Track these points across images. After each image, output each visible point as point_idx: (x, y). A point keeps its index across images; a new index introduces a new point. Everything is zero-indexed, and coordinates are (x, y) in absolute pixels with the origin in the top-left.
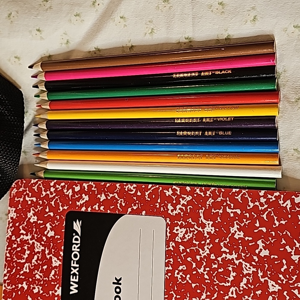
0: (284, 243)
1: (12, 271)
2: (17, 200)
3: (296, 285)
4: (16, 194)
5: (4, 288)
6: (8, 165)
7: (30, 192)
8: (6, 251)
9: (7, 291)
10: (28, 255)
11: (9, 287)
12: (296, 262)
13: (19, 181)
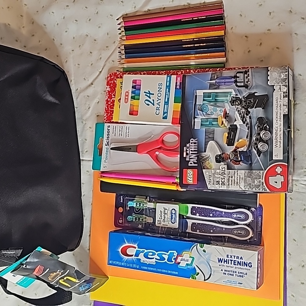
1: (108, 114)
2: (110, 82)
8: (105, 106)
13: (111, 74)
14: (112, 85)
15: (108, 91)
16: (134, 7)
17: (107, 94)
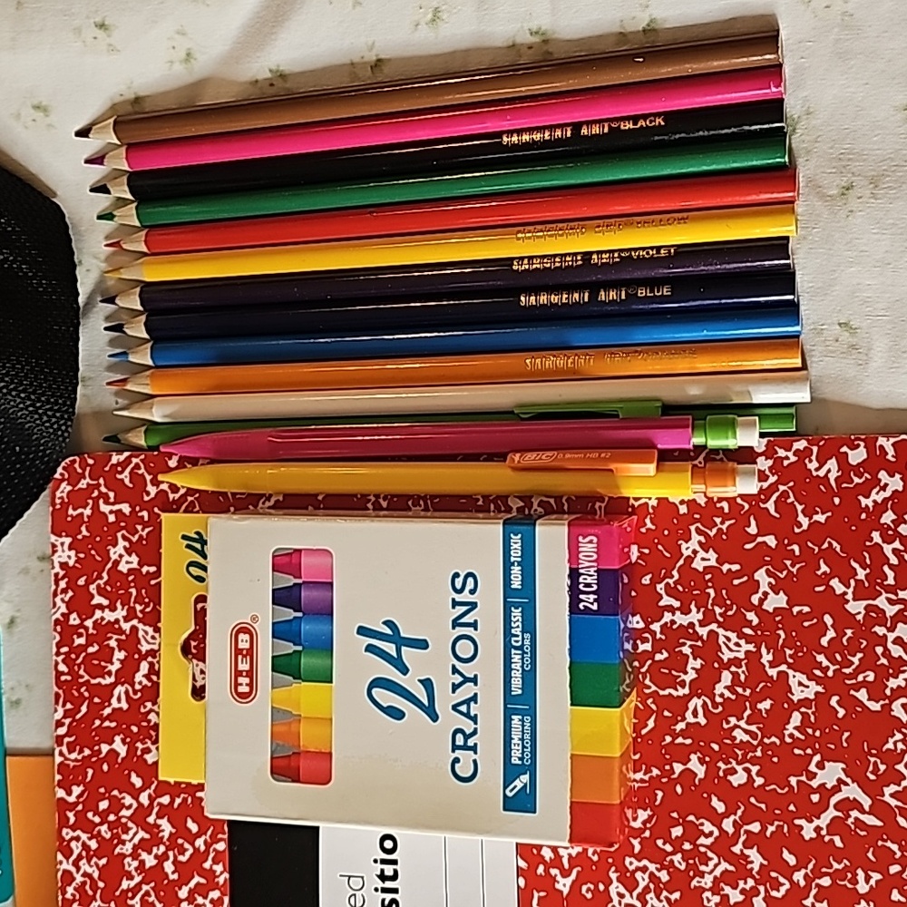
0: (825, 573)
1: (80, 711)
2: (75, 513)
3: (860, 678)
4: (68, 497)
5: (58, 759)
6: (45, 418)
7: (109, 490)
8: (54, 658)
9: (68, 765)
10: (122, 662)
11: (74, 756)
12: (860, 617)
13: (74, 461)
14: (88, 530)
15: (63, 565)
16: (183, 55)
17: (57, 583)
